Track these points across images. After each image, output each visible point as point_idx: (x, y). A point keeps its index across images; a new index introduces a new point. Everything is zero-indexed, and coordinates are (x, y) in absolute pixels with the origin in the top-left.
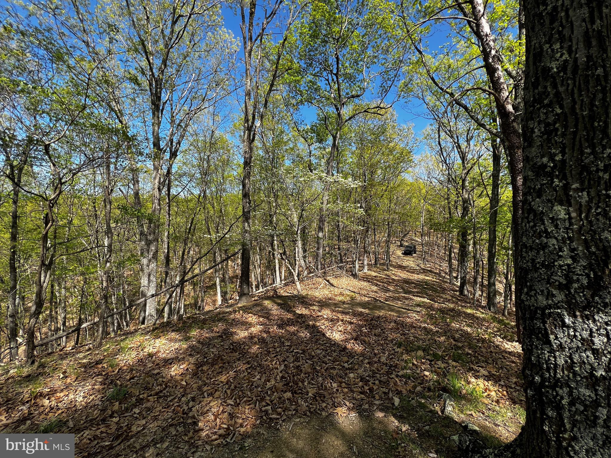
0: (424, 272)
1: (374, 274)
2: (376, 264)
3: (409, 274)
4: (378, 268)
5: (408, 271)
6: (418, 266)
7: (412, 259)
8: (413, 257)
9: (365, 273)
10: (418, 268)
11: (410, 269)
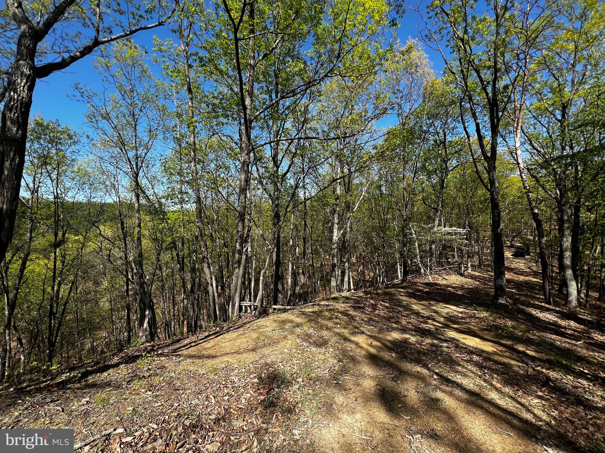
0: (535, 275)
1: (477, 274)
2: (480, 265)
3: (515, 275)
4: (482, 269)
5: (515, 273)
6: (529, 268)
7: (524, 261)
8: (525, 260)
9: (469, 273)
10: (528, 270)
11: (519, 271)
